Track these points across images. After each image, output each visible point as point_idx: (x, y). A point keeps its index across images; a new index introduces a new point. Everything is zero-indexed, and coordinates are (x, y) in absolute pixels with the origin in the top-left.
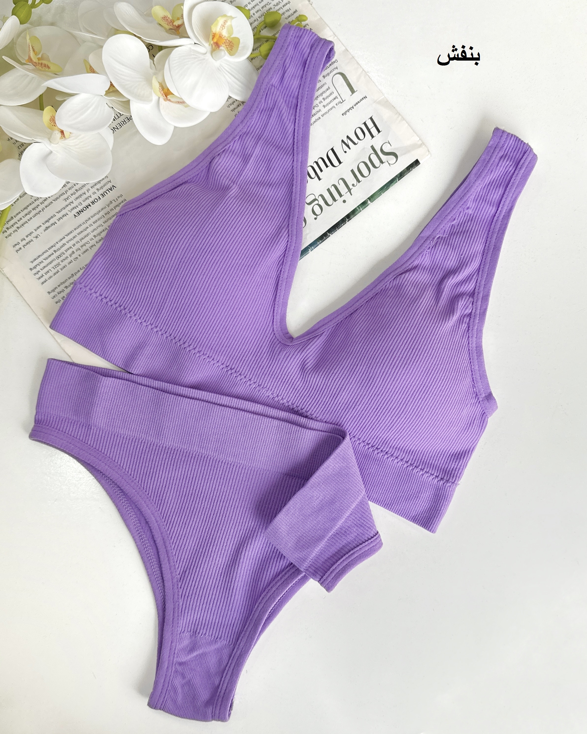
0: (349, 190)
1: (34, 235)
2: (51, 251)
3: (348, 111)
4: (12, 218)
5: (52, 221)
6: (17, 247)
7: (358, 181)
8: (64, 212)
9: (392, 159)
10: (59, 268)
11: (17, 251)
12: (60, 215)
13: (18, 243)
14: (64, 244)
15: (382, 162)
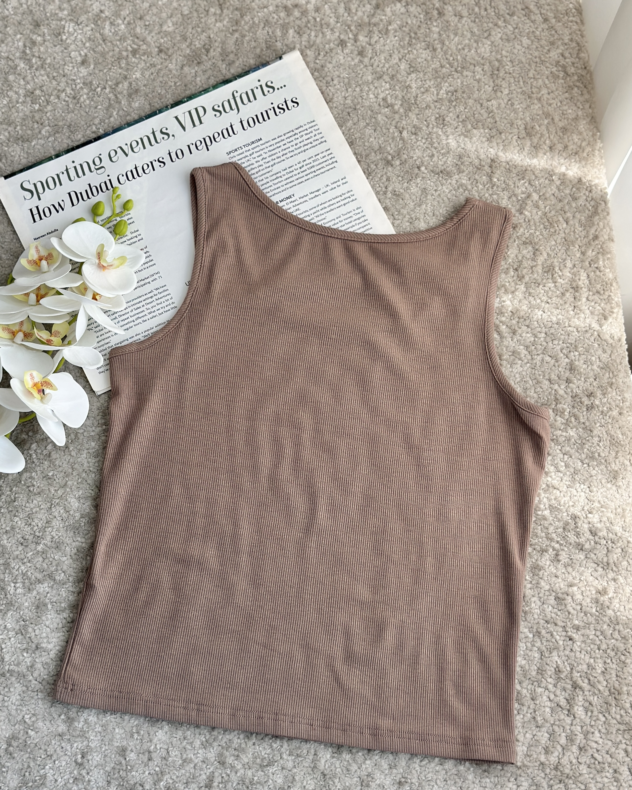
0: (67, 170)
1: (329, 188)
2: (317, 173)
3: (52, 232)
4: (344, 205)
5: (313, 195)
6: (344, 181)
7: (58, 175)
8: (302, 200)
9: (26, 185)
10: (314, 158)
11: (345, 178)
12: (305, 199)
13: (343, 184)
14: (306, 175)
15: (35, 185)
